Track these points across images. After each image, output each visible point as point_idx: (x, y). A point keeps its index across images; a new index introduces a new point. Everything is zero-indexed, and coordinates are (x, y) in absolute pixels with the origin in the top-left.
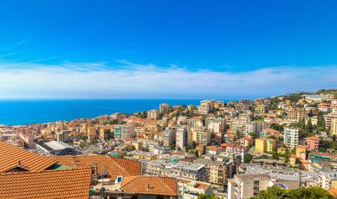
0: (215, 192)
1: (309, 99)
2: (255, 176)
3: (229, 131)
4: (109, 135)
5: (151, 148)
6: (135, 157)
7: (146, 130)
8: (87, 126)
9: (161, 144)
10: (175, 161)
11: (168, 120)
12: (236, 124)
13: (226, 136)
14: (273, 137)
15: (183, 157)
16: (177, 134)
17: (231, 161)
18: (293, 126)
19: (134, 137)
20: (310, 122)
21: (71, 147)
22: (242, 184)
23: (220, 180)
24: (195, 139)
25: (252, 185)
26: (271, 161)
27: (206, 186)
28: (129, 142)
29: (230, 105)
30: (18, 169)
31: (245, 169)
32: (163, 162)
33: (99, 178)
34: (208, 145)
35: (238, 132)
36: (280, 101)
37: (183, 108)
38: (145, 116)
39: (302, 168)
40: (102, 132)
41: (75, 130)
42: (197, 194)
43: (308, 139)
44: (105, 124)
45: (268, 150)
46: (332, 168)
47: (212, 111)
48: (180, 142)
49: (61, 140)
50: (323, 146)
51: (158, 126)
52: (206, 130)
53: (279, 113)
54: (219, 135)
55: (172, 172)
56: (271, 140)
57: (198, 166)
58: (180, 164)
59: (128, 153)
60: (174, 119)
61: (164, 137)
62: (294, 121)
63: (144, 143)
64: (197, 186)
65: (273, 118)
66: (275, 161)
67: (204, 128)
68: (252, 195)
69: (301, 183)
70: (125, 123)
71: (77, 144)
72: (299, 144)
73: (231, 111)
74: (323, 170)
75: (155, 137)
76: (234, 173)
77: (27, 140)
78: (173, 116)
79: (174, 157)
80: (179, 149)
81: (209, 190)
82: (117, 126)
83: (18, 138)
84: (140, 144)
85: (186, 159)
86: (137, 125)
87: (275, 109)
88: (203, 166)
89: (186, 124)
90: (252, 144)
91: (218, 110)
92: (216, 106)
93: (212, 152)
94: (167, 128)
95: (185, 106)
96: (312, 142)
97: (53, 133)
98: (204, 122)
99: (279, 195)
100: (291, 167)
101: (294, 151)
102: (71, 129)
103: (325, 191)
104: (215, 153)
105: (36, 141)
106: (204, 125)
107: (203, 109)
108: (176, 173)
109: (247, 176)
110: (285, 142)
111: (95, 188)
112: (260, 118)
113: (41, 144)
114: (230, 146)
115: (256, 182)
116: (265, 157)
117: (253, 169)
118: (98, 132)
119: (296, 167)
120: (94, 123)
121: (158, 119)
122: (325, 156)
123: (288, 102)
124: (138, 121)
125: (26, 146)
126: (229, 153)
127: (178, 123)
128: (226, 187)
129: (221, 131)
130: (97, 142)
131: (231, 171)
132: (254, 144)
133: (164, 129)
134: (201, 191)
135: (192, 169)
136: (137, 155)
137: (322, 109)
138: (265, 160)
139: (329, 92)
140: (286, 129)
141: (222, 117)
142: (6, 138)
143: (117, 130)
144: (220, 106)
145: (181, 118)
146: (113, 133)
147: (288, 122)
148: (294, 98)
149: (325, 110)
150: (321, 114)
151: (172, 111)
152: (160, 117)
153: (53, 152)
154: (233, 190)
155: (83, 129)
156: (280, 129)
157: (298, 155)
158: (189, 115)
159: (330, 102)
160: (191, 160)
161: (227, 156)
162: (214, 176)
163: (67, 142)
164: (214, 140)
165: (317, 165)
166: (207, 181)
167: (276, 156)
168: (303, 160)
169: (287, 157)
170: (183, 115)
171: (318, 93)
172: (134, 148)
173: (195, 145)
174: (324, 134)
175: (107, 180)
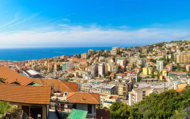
0: (122, 100)
1: (167, 45)
2: (143, 89)
3: (129, 64)
4: (59, 68)
5: (84, 76)
6: (74, 81)
7: (81, 65)
8: (48, 62)
9: (90, 73)
10: (98, 83)
11: (93, 59)
12: (132, 60)
13: (127, 67)
14: (151, 66)
15: (102, 81)
16: (99, 67)
17: (130, 81)
18: (161, 59)
19: (74, 69)
20: (168, 57)
21: (39, 74)
22: (136, 94)
23: (124, 93)
24: (109, 70)
25: (142, 94)
26: (151, 79)
27: (116, 97)
28: (71, 72)
29: (129, 49)
30: (16, 83)
31: (138, 85)
32: (91, 84)
33: (55, 92)
34: (117, 73)
35: (133, 64)
36: (154, 47)
37: (102, 52)
38: (80, 57)
39: (165, 81)
40: (55, 66)
41: (41, 65)
42: (111, 103)
43: (167, 66)
44: (57, 61)
45: (149, 74)
46: (178, 79)
47: (119, 53)
48: (100, 72)
49: (34, 70)
50: (174, 69)
51: (87, 62)
52: (116, 64)
53: (154, 53)
54: (123, 67)
55: (96, 90)
56: (151, 68)
57: (111, 86)
58: (101, 85)
59: (70, 79)
60: (97, 58)
61: (91, 69)
62: (161, 57)
63: (80, 73)
64: (111, 98)
65: (151, 56)
66: (153, 79)
67: (114, 63)
68: (142, 100)
69: (165, 89)
70: (68, 61)
71: (42, 73)
72: (164, 69)
73: (129, 53)
74: (174, 80)
75: (86, 69)
76: (132, 88)
77: (19, 69)
78: (96, 56)
79: (97, 81)
80: (100, 76)
81: (118, 100)
82: (64, 63)
83: (15, 67)
84: (77, 74)
85: (104, 82)
86: (75, 62)
87: (152, 51)
88: (114, 85)
89: (104, 61)
90: (141, 71)
91: (122, 52)
92: (121, 50)
93: (119, 77)
94: (93, 64)
95: (103, 51)
96: (169, 67)
97: (31, 66)
98: (114, 60)
99: (155, 97)
100: (160, 81)
101: (161, 73)
102: (39, 64)
103: (175, 90)
104: (121, 77)
105: (23, 69)
106: (114, 61)
107: (113, 52)
108: (99, 90)
109: (139, 89)
110: (157, 68)
111: (52, 98)
112: (145, 56)
113: (25, 71)
114: (129, 73)
115: (144, 92)
116: (148, 77)
117: (142, 85)
118: (53, 66)
119: (163, 81)
120: (51, 61)
121: (87, 58)
122: (175, 73)
123: (158, 47)
124: (76, 60)
125: (18, 72)
126: (129, 77)
127: (99, 61)
128: (128, 97)
129: (124, 64)
130: (53, 72)
131: (130, 87)
132: (142, 71)
133: (91, 64)
134: (114, 100)
135: (108, 88)
136: (75, 80)
137: (173, 50)
138: (148, 79)
139: (175, 42)
140: (157, 62)
141: (125, 56)
142: (10, 67)
143: (64, 65)
144: (123, 50)
145: (101, 58)
146: (61, 67)
147: (158, 58)
148: (160, 45)
149: (174, 51)
150: (172, 53)
151: (96, 53)
152: (89, 57)
153: (31, 76)
154: (132, 98)
155: (45, 64)
156: (154, 61)
157: (163, 75)
158: (106, 56)
159: (175, 47)
160: (107, 82)
161: (128, 78)
162: (121, 91)
163: (37, 71)
164: (120, 70)
165: (171, 78)
166: (117, 94)
167: (153, 76)
168: (166, 77)
169: (158, 76)
170: (102, 56)
171: (171, 43)
172: (73, 76)
173: (109, 73)
174: (174, 63)
175: (59, 94)
